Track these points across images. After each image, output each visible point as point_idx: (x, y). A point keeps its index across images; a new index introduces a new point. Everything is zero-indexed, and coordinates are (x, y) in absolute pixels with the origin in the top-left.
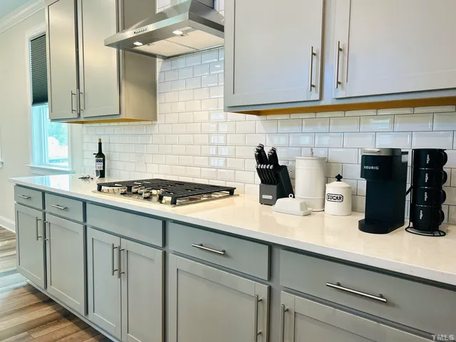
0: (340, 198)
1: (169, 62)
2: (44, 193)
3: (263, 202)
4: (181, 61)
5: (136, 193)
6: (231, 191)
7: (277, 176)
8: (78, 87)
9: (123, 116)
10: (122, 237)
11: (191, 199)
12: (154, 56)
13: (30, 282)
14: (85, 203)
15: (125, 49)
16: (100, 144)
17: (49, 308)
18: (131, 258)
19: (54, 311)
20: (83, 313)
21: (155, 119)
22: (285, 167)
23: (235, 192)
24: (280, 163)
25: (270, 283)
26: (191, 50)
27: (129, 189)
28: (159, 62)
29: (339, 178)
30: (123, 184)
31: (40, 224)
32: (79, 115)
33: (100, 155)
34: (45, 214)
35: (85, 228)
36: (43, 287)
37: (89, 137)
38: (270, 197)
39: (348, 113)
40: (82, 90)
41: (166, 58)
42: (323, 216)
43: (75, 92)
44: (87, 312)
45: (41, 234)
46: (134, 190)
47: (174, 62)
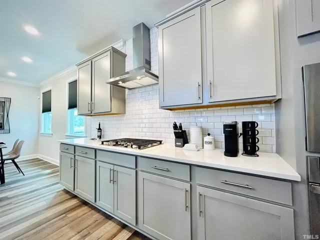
0: (211, 143)
1: (131, 91)
2: (75, 146)
3: (176, 146)
4: (136, 90)
5: (120, 144)
6: (161, 142)
7: (183, 135)
8: (91, 101)
9: (112, 112)
10: (114, 165)
11: (145, 146)
12: (125, 88)
13: (66, 188)
14: (96, 150)
15: (113, 85)
16: (100, 124)
17: (76, 200)
18: (119, 174)
19: (78, 202)
20: (94, 202)
21: (125, 113)
22: (185, 131)
23: (162, 142)
24: (183, 129)
25: (191, 183)
26: (142, 86)
27: (117, 143)
28: (127, 90)
29: (209, 134)
30: (113, 141)
31: (73, 161)
32: (91, 112)
33: (100, 129)
34: (75, 156)
35: (96, 161)
36: (73, 190)
37: (94, 122)
38: (180, 144)
39: (209, 109)
40: (93, 102)
41: (130, 89)
42: (203, 151)
43: (90, 103)
44: (96, 201)
45: (73, 165)
46: (119, 143)
47: (133, 90)
